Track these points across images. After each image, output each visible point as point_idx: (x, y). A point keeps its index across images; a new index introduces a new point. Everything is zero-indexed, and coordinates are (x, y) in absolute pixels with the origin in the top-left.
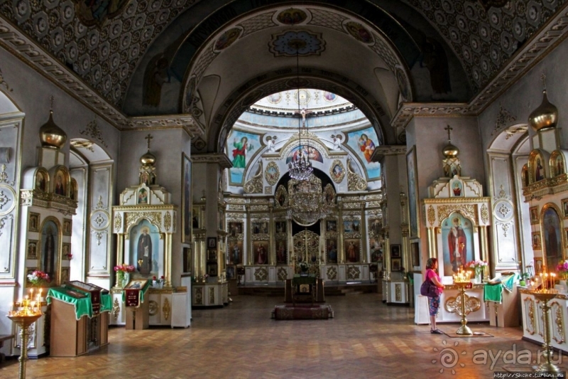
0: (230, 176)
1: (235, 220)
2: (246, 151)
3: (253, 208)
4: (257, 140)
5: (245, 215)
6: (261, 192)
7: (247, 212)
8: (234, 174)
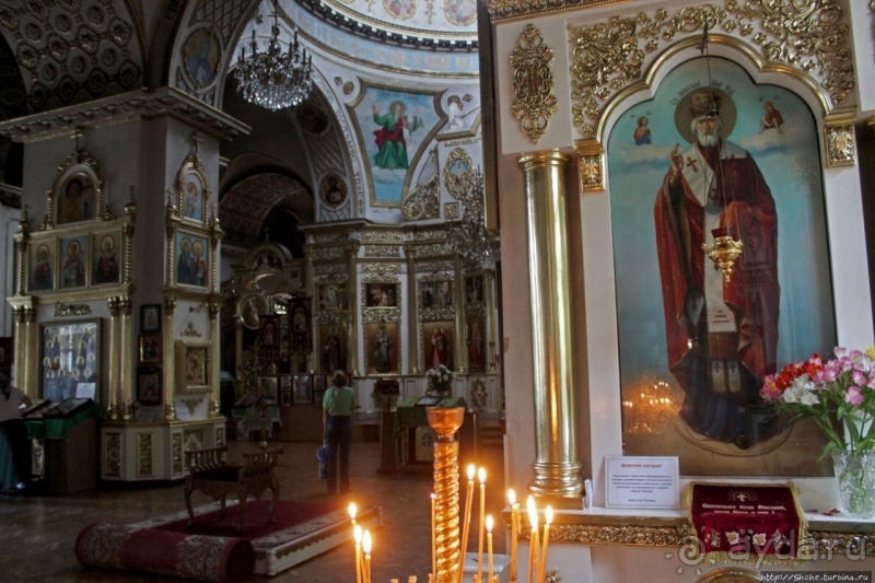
0: (372, 186)
1: (381, 280)
2: (406, 132)
3: (419, 252)
4: (428, 106)
5: (404, 267)
6: (437, 215)
7: (407, 261)
8: (381, 182)
